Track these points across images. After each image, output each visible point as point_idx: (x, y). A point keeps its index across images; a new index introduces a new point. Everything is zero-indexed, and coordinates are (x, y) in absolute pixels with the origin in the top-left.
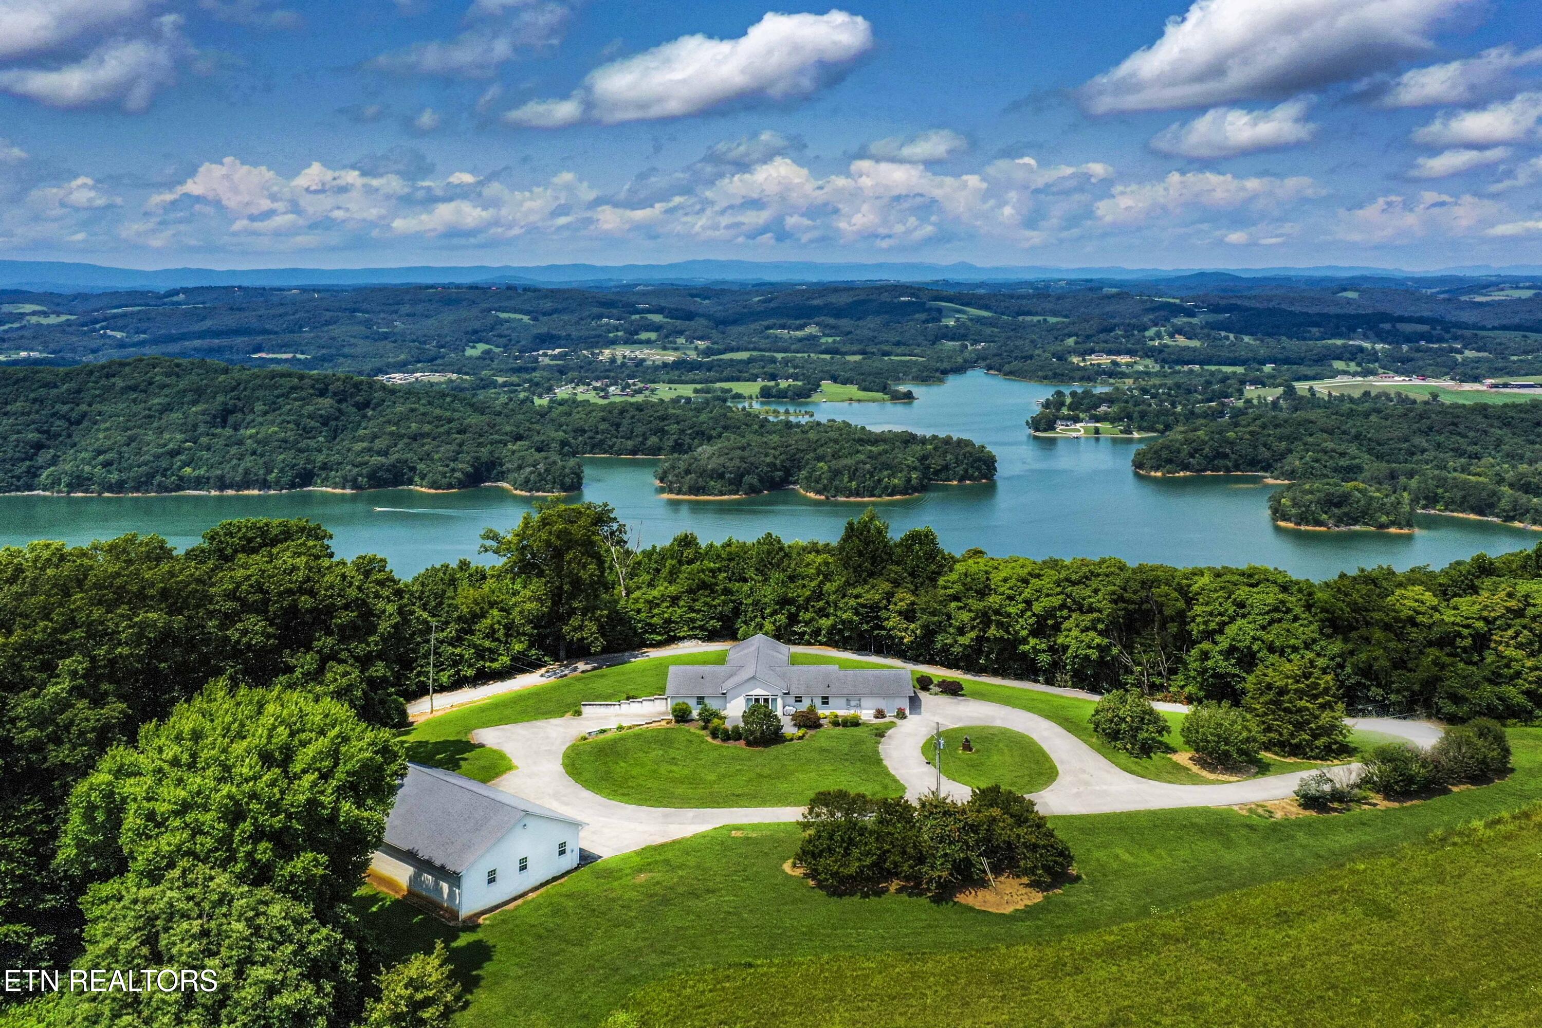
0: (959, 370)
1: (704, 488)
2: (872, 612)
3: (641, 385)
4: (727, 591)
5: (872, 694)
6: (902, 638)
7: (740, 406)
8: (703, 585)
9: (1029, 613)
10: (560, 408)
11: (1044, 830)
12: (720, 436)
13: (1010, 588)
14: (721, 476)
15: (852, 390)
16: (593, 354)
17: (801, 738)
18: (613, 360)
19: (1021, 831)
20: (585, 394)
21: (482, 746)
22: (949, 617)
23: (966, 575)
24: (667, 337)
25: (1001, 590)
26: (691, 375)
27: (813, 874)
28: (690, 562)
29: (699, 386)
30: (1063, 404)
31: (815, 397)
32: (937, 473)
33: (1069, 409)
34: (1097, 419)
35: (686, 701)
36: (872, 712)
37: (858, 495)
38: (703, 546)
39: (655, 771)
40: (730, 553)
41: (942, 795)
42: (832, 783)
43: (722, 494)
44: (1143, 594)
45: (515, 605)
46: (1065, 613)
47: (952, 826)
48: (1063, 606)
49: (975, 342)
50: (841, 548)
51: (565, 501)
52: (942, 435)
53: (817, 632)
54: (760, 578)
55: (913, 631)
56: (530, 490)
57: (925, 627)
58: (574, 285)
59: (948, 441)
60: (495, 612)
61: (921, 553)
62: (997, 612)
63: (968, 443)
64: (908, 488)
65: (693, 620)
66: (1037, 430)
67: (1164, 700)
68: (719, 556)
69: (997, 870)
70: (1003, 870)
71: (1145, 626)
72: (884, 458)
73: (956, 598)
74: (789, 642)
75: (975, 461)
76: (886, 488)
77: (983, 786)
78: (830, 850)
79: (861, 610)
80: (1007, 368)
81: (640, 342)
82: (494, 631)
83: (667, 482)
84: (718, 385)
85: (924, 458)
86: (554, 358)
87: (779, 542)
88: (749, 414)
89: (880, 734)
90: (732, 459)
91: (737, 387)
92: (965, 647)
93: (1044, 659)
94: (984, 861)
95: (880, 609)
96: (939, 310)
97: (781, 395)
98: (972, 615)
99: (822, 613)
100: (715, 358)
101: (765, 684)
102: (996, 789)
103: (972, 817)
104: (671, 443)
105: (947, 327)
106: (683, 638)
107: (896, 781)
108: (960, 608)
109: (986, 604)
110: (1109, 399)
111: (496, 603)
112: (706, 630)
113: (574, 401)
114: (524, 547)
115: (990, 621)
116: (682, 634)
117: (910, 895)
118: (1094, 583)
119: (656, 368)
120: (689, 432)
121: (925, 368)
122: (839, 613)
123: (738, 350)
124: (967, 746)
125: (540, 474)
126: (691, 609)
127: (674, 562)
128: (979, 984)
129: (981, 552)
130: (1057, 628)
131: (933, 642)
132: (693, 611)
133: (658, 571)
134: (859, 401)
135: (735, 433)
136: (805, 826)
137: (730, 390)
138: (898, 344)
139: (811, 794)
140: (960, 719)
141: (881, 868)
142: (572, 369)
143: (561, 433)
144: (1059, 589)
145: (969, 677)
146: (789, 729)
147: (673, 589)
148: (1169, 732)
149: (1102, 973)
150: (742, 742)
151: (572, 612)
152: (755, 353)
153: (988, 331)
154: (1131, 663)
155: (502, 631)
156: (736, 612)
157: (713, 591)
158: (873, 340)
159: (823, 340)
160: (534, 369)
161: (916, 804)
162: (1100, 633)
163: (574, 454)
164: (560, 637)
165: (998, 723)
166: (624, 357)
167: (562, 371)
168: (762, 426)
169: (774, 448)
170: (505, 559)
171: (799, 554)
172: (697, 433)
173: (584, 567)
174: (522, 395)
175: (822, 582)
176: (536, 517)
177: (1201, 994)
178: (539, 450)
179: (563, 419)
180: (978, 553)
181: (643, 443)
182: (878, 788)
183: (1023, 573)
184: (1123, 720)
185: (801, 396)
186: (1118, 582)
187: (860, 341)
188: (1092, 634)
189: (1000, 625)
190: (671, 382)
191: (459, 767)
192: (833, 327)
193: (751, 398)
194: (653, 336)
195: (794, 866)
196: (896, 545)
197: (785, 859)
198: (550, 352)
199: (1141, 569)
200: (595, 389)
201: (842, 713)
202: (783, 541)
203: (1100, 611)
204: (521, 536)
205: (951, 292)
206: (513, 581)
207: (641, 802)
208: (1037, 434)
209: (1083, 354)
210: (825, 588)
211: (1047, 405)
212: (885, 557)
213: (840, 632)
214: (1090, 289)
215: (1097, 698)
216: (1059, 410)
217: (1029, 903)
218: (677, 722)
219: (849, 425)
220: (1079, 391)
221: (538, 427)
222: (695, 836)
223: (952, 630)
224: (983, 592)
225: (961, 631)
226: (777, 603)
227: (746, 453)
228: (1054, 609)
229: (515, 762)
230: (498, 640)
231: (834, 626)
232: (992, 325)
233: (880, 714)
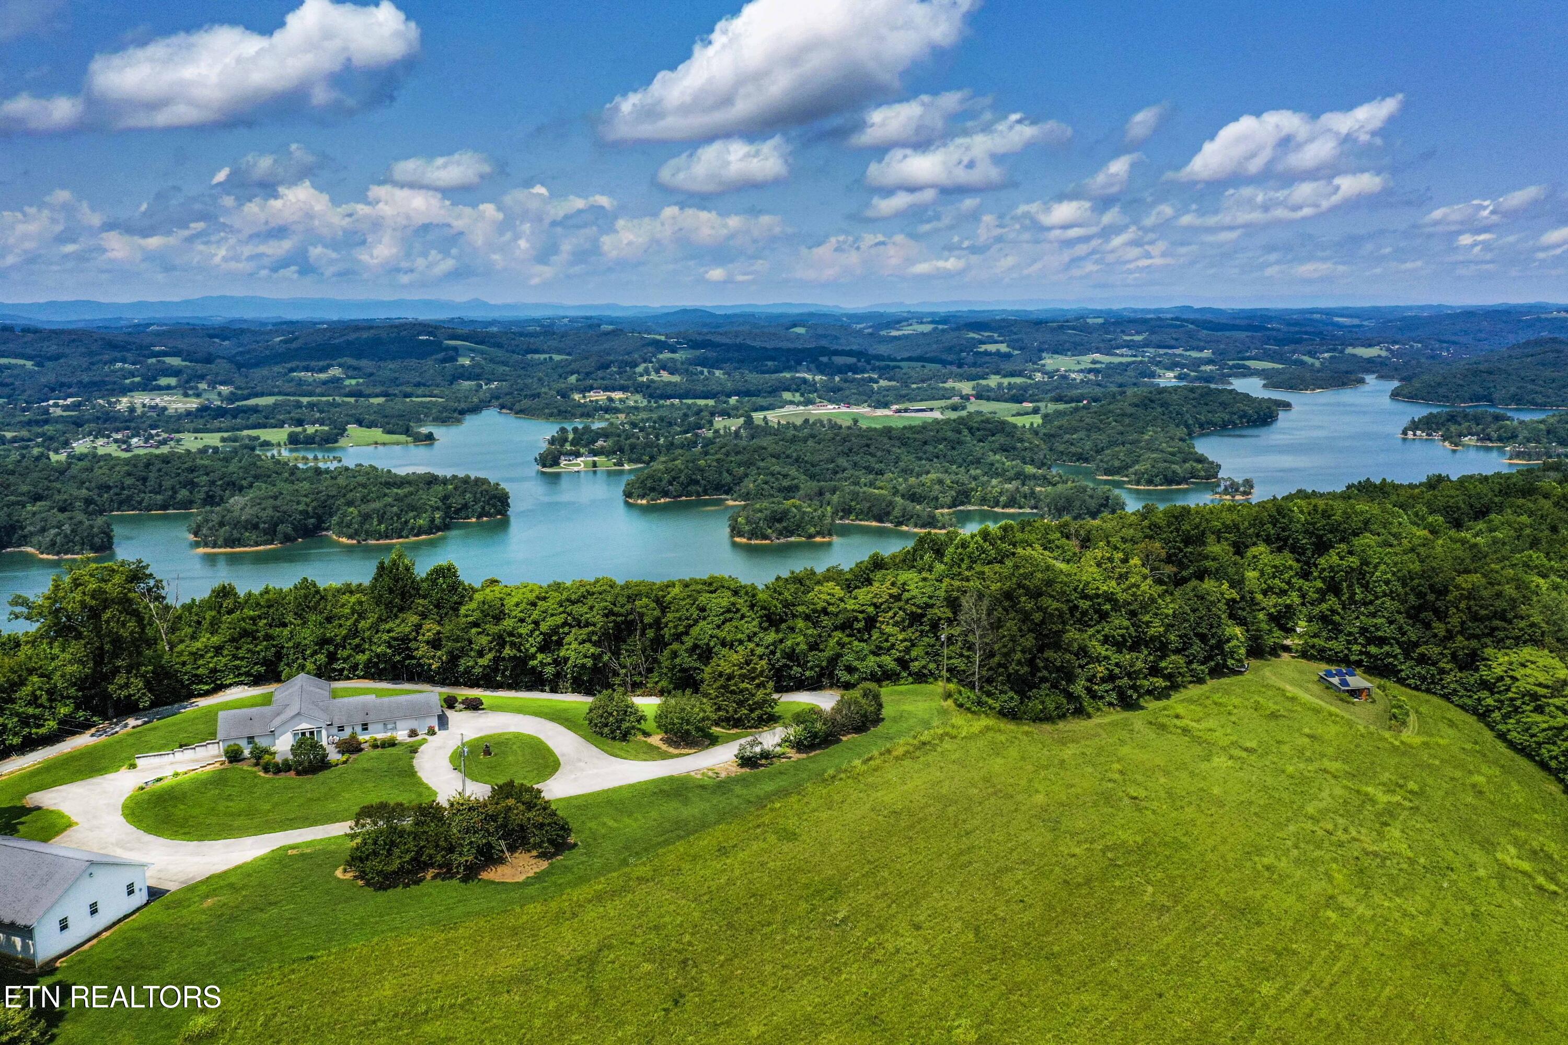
0: (475, 409)
1: (239, 540)
2: (403, 644)
3: (165, 435)
4: (268, 637)
5: (405, 717)
6: (430, 665)
7: (269, 454)
8: (245, 633)
9: (537, 633)
10: (80, 463)
11: (548, 811)
12: (251, 486)
13: (521, 612)
14: (256, 527)
15: (377, 434)
16: (109, 403)
17: (345, 762)
18: (132, 410)
19: (530, 815)
20: (105, 447)
21: (38, 808)
22: (470, 642)
23: (484, 602)
24: (187, 382)
25: (514, 614)
26: (216, 423)
27: (362, 876)
28: (230, 612)
29: (226, 435)
30: (566, 440)
31: (342, 442)
32: (458, 511)
33: (572, 444)
34: (595, 453)
35: (238, 742)
36: (406, 732)
37: (387, 537)
38: (242, 596)
39: (213, 809)
40: (268, 600)
41: (467, 794)
42: (374, 798)
43: (257, 544)
44: (629, 606)
45: (55, 669)
46: (566, 629)
47: (476, 817)
48: (565, 624)
49: (489, 381)
50: (373, 587)
51: (95, 560)
52: (461, 474)
53: (355, 667)
54: (299, 622)
55: (440, 658)
56: (58, 553)
57: (450, 653)
58: (81, 325)
59: (466, 480)
60: (35, 679)
61: (444, 586)
62: (511, 634)
63: (485, 481)
64: (432, 528)
65: (238, 668)
66: (544, 466)
67: (642, 695)
68: (258, 604)
69: (512, 849)
70: (517, 848)
71: (629, 635)
72: (408, 500)
73: (476, 624)
74: (331, 679)
75: (491, 499)
76: (413, 529)
77: (501, 782)
78: (375, 853)
79: (395, 643)
80: (517, 407)
81: (159, 388)
82: (36, 698)
83: (202, 536)
84: (245, 432)
85: (445, 498)
86: (66, 408)
87: (315, 585)
88: (278, 462)
89: (414, 750)
90: (264, 509)
91: (266, 434)
92: (485, 667)
93: (550, 670)
94: (502, 843)
95: (410, 640)
96: (455, 349)
97: (309, 441)
98: (490, 638)
99: (358, 649)
100: (240, 403)
101: (310, 719)
102: (511, 784)
103: (491, 809)
104: (202, 495)
105: (463, 366)
106: (230, 685)
107: (428, 788)
108: (479, 633)
109: (501, 627)
110: (605, 434)
111: (35, 669)
112: (251, 675)
113: (95, 456)
114: (58, 611)
115: (505, 642)
116: (228, 682)
117: (443, 880)
118: (590, 601)
119: (179, 417)
120: (220, 483)
121: (445, 408)
122: (373, 648)
123: (262, 395)
124: (487, 752)
125: (66, 536)
126: (235, 657)
127: (213, 613)
128: (500, 938)
129: (497, 581)
130: (560, 643)
131: (457, 666)
132: (239, 659)
133: (199, 623)
134: (384, 444)
135: (265, 482)
136: (353, 837)
137: (258, 438)
138: (418, 385)
139: (356, 809)
140: (481, 730)
141: (419, 862)
142: (88, 421)
143: (84, 491)
144: (561, 609)
145: (488, 693)
146: (334, 756)
147: (215, 640)
148: (645, 720)
149: (592, 914)
150: (292, 773)
151: (116, 671)
152: (280, 398)
153: (501, 369)
154: (617, 667)
155: (45, 697)
156: (279, 656)
157: (255, 638)
158: (394, 381)
159: (347, 382)
160: (46, 422)
161: (446, 805)
162: (595, 644)
163: (101, 512)
164: (106, 696)
165: (513, 729)
166: (144, 406)
167: (78, 423)
168: (292, 474)
169: (306, 496)
170: (38, 625)
171: (334, 596)
172: (228, 484)
173: (124, 625)
174: (36, 451)
175: (357, 621)
176: (67, 579)
177: (663, 917)
178: (62, 510)
179: (84, 475)
180: (494, 582)
181: (172, 497)
182: (414, 796)
183: (532, 597)
184: (611, 714)
185: (328, 441)
186: (609, 599)
187: (383, 383)
188: (588, 645)
189: (513, 644)
190: (196, 431)
191: (17, 831)
192: (355, 369)
193: (279, 445)
194: (173, 381)
195: (345, 871)
196: (422, 581)
197: (336, 867)
198: (61, 402)
199: (627, 586)
200: (116, 441)
201: (380, 736)
202: (318, 584)
203: (594, 625)
204: (53, 598)
205: (465, 330)
206: (51, 644)
207: (201, 838)
208: (544, 470)
209: (584, 390)
210: (360, 626)
211: (552, 441)
212: (413, 592)
213: (376, 664)
214: (590, 326)
215: (590, 699)
216: (562, 446)
217: (538, 870)
218: (230, 762)
219: (375, 469)
220: (580, 427)
221: (58, 485)
222: (255, 860)
223: (472, 654)
224: (498, 619)
225: (481, 654)
226: (316, 645)
227: (278, 503)
228: (558, 627)
229: (74, 819)
230: (41, 706)
231: (370, 660)
232: (505, 363)
233: (413, 733)
